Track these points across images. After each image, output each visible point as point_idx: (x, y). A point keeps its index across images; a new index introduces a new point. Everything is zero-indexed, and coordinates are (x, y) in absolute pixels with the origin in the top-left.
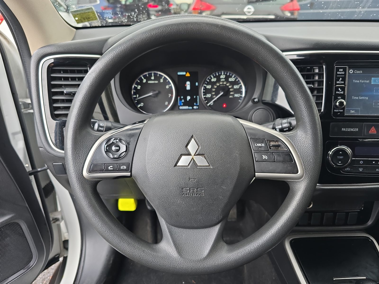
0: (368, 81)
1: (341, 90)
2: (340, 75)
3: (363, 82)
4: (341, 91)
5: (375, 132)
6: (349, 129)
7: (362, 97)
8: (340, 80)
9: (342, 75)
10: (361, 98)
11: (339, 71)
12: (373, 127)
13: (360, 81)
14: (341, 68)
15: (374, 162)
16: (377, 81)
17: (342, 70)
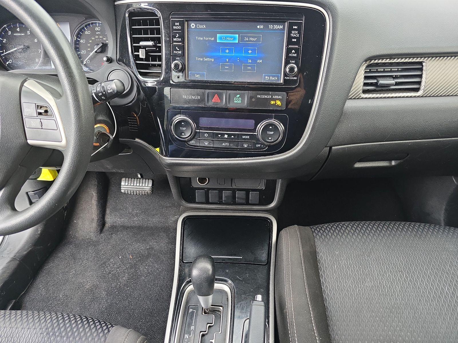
0: (213, 39)
1: (178, 49)
2: (176, 30)
3: (206, 39)
4: (178, 51)
5: (219, 101)
6: (190, 97)
7: (208, 59)
8: (177, 37)
9: (178, 30)
10: (206, 60)
11: (175, 26)
12: (216, 94)
13: (204, 38)
14: (177, 22)
15: (219, 136)
16: (223, 39)
17: (178, 24)
